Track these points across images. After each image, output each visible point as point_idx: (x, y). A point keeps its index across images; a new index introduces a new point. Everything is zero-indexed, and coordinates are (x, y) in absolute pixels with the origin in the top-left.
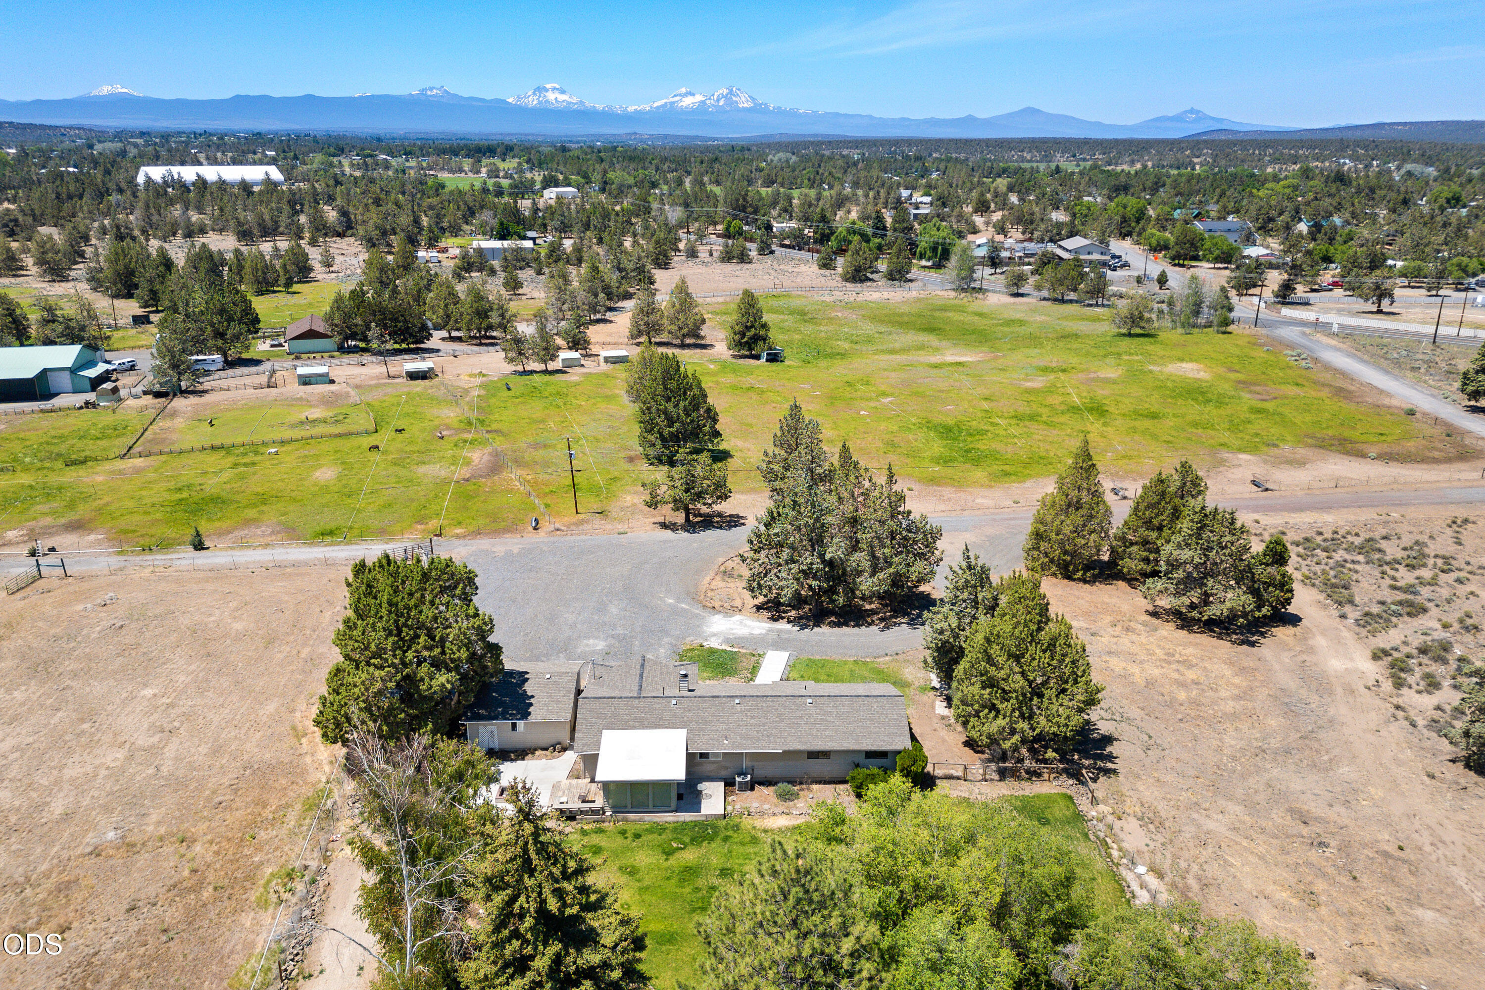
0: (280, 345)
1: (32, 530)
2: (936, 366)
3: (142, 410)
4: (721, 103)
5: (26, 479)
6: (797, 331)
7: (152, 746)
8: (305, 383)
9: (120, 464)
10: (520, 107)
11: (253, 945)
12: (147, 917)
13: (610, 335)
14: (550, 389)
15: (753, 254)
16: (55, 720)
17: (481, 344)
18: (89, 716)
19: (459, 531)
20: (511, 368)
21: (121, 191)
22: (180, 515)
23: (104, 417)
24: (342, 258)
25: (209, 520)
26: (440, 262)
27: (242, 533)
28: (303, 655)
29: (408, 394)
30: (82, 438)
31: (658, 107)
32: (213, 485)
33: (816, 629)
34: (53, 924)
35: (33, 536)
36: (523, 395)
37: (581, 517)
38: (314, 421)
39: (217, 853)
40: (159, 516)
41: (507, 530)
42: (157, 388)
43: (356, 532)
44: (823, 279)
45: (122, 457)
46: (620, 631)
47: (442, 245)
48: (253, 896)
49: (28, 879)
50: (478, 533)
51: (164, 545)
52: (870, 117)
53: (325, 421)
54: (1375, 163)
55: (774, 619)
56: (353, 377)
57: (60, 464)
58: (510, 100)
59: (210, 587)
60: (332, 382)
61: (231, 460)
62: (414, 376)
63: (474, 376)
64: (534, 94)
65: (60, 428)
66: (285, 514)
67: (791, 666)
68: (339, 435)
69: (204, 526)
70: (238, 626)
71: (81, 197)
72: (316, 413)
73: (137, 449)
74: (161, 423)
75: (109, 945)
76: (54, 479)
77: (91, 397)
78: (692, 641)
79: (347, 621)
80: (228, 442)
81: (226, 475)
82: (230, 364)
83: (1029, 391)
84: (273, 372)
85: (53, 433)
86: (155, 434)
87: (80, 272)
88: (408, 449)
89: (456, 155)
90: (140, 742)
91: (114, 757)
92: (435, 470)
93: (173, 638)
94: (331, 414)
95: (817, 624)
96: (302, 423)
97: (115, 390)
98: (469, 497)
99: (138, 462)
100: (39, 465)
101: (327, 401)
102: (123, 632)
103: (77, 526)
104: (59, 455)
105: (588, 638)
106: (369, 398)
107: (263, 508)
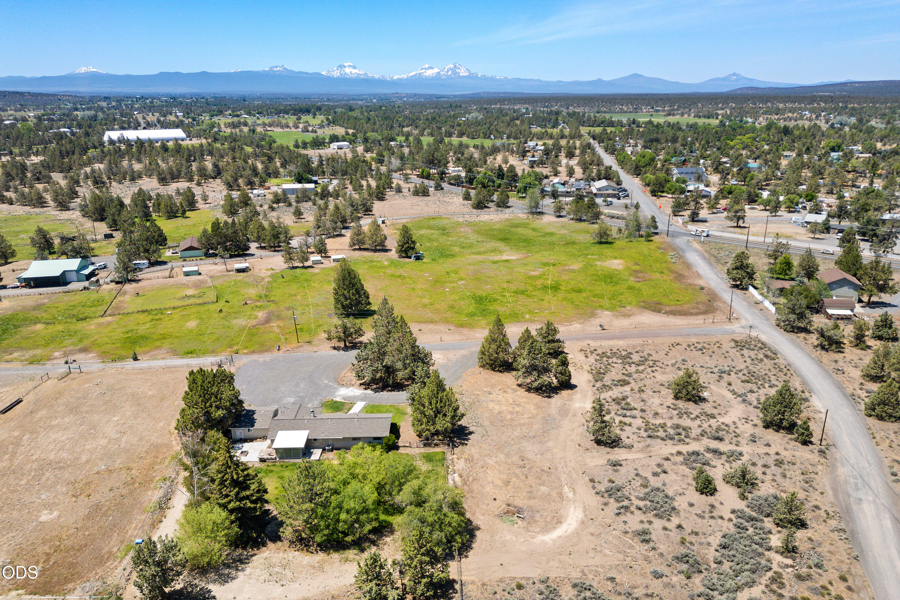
0: (177, 253)
1: (65, 352)
2: (495, 262)
3: (111, 290)
4: (450, 73)
5: (60, 327)
6: (437, 240)
7: (117, 438)
8: (187, 275)
9: (101, 320)
10: (329, 77)
11: (151, 500)
12: (116, 492)
13: (341, 244)
14: (303, 278)
15: (431, 190)
16: (81, 429)
17: (275, 251)
18: (94, 427)
19: (245, 351)
20: (286, 266)
21: (95, 147)
22: (128, 344)
23: (92, 295)
24: (213, 194)
25: (140, 347)
26: (265, 196)
27: (154, 353)
28: (175, 404)
29: (235, 281)
30: (83, 306)
31: (412, 76)
32: (142, 330)
33: (381, 393)
34: (85, 494)
35: (65, 355)
36: (289, 281)
37: (300, 344)
38: (189, 296)
39: (140, 473)
40: (119, 345)
41: (267, 351)
42: (117, 279)
43: (202, 352)
44: (462, 207)
45: (102, 316)
46: (302, 394)
47: (267, 184)
48: (152, 486)
49: (76, 481)
50: (253, 352)
51: (121, 358)
52: (540, 81)
53: (194, 296)
54: (823, 114)
55: (366, 389)
56: (210, 271)
57: (74, 320)
58: (323, 73)
59: (140, 377)
60: (200, 274)
61: (151, 317)
62: (239, 271)
63: (268, 270)
64: (337, 69)
65: (73, 301)
66: (173, 344)
67: (365, 408)
68: (200, 304)
69: (138, 350)
70: (150, 393)
71: (73, 153)
72: (190, 292)
73: (108, 312)
74: (119, 298)
75: (104, 500)
76: (72, 327)
77: (86, 284)
78: (329, 398)
79: (186, 392)
80: (149, 308)
81: (148, 325)
82: (152, 264)
83: (531, 277)
84: (172, 269)
85: (70, 304)
86: (117, 304)
87: (75, 204)
88: (230, 311)
89: (287, 114)
90: (113, 437)
91: (104, 442)
92: (241, 322)
93: (125, 397)
94: (197, 292)
95: (382, 391)
96: (184, 298)
97: (98, 281)
98: (253, 335)
99: (109, 319)
100: (65, 320)
101: (197, 286)
102: (105, 395)
103: (84, 350)
104: (74, 315)
105: (288, 397)
106: (216, 283)
107: (163, 341)
